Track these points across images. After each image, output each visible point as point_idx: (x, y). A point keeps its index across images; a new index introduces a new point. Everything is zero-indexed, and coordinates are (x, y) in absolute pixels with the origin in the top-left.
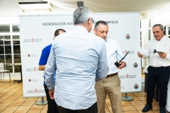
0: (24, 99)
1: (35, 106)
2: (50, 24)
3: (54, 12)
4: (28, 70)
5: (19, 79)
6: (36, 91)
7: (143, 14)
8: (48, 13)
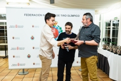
0: (9, 71)
1: (18, 75)
2: (30, 15)
3: (32, 5)
4: (13, 49)
5: (4, 55)
6: (19, 65)
7: (96, 11)
8: (27, 6)
